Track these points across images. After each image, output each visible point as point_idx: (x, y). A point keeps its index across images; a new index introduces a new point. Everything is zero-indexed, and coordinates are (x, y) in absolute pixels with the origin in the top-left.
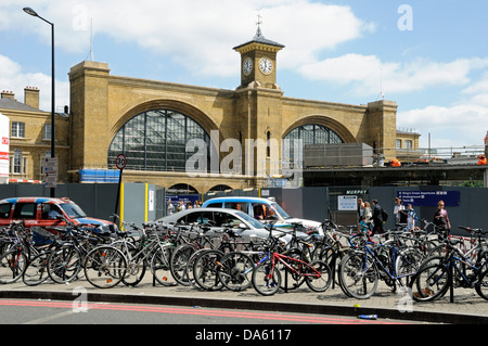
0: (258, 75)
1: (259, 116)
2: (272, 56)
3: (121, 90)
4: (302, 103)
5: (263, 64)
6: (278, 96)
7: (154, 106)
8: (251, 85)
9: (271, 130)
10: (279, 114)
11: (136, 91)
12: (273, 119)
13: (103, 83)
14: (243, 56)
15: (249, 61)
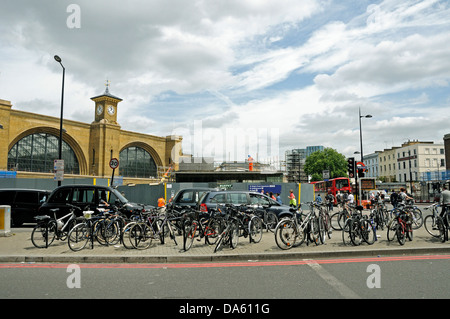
0: (106, 115)
1: (106, 140)
2: (115, 105)
3: (18, 119)
4: (130, 134)
5: (110, 109)
6: (118, 128)
7: (38, 130)
8: (102, 121)
9: (113, 149)
10: (118, 139)
11: (27, 120)
12: (115, 142)
13: (6, 113)
14: (97, 104)
15: (101, 106)
